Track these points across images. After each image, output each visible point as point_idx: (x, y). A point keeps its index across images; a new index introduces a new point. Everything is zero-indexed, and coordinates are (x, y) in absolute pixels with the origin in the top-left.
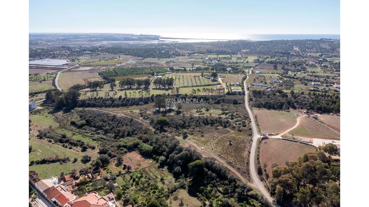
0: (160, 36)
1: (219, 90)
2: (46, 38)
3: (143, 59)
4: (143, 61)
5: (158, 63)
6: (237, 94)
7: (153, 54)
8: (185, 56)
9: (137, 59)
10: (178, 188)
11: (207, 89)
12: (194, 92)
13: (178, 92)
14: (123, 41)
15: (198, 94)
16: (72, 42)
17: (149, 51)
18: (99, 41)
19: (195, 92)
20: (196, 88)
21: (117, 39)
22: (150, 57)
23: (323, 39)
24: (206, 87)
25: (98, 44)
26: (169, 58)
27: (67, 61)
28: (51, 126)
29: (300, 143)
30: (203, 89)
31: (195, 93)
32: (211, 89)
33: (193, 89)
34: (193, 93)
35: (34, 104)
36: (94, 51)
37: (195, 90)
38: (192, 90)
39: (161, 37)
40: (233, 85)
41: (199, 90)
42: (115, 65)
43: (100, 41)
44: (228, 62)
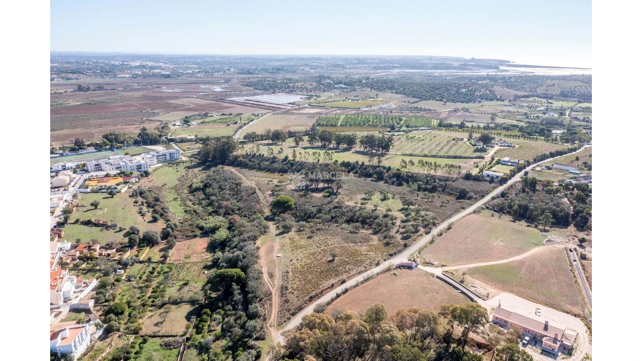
0: (510, 62)
1: (449, 167)
2: (319, 63)
3: (416, 102)
4: (415, 105)
5: (435, 110)
6: (486, 181)
7: (442, 94)
8: (503, 101)
9: (405, 102)
10: (184, 302)
11: (426, 162)
12: (404, 165)
14: (428, 69)
15: (409, 170)
16: (347, 69)
17: (437, 89)
18: (388, 69)
19: (406, 165)
20: (407, 159)
21: (423, 66)
22: (433, 100)
24: (425, 159)
25: (381, 74)
26: (468, 102)
27: (301, 98)
28: (165, 184)
30: (419, 162)
31: (406, 168)
32: (435, 163)
33: (403, 160)
34: (403, 167)
35: (177, 153)
36: (350, 85)
37: (405, 162)
38: (401, 160)
39: (513, 63)
40: (503, 163)
41: (412, 163)
42: (359, 108)
43: (390, 69)
44: (581, 118)
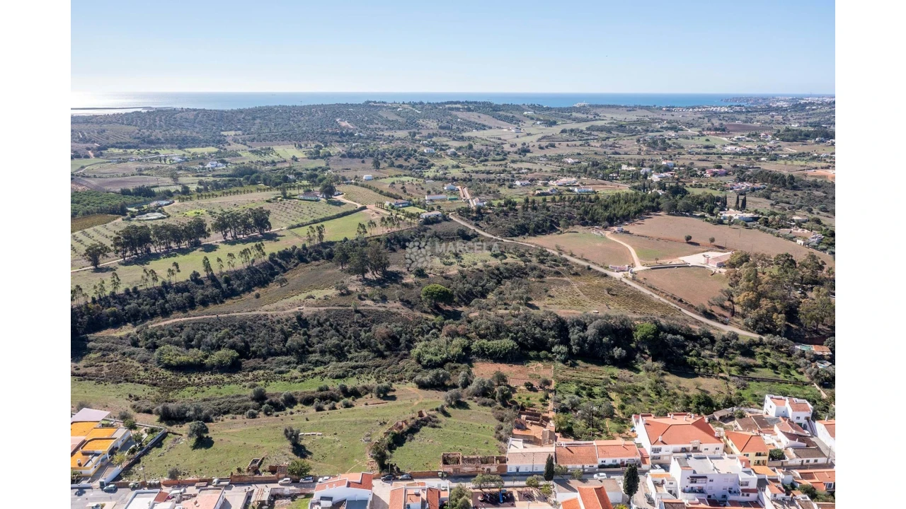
8: (87, 157)
12: (362, 230)
13: (321, 237)
19: (365, 229)
23: (370, 102)
29: (678, 267)
31: (366, 232)
34: (361, 233)
40: (396, 206)
